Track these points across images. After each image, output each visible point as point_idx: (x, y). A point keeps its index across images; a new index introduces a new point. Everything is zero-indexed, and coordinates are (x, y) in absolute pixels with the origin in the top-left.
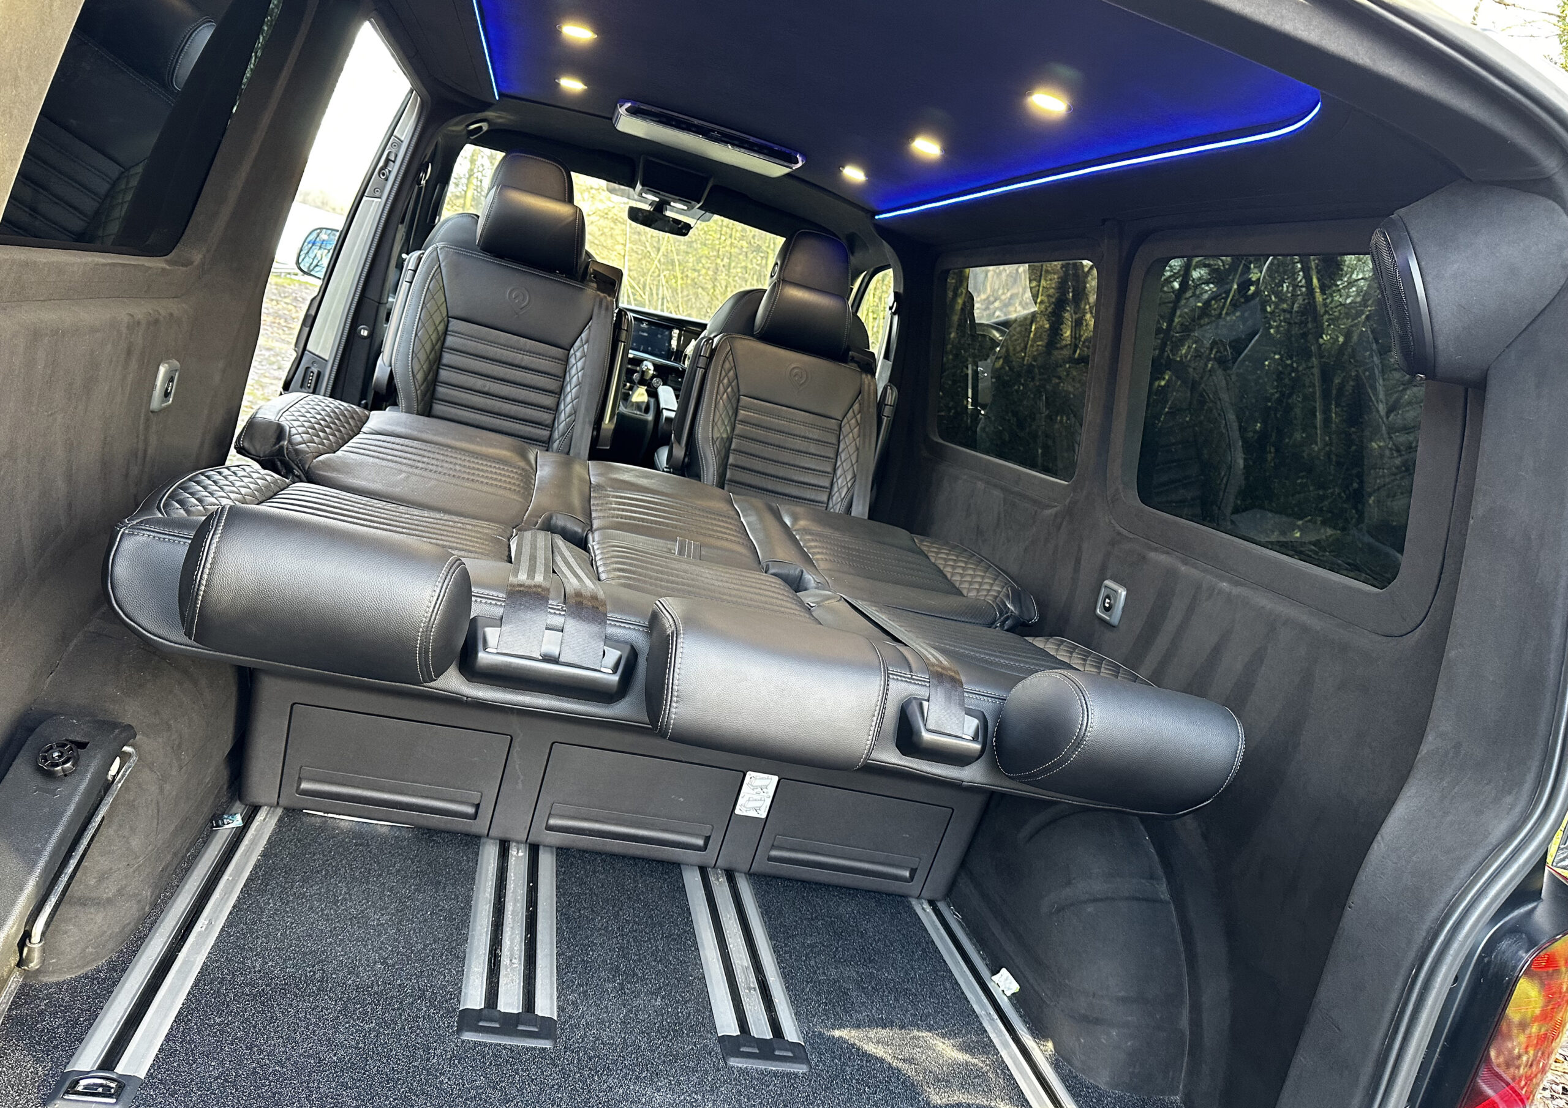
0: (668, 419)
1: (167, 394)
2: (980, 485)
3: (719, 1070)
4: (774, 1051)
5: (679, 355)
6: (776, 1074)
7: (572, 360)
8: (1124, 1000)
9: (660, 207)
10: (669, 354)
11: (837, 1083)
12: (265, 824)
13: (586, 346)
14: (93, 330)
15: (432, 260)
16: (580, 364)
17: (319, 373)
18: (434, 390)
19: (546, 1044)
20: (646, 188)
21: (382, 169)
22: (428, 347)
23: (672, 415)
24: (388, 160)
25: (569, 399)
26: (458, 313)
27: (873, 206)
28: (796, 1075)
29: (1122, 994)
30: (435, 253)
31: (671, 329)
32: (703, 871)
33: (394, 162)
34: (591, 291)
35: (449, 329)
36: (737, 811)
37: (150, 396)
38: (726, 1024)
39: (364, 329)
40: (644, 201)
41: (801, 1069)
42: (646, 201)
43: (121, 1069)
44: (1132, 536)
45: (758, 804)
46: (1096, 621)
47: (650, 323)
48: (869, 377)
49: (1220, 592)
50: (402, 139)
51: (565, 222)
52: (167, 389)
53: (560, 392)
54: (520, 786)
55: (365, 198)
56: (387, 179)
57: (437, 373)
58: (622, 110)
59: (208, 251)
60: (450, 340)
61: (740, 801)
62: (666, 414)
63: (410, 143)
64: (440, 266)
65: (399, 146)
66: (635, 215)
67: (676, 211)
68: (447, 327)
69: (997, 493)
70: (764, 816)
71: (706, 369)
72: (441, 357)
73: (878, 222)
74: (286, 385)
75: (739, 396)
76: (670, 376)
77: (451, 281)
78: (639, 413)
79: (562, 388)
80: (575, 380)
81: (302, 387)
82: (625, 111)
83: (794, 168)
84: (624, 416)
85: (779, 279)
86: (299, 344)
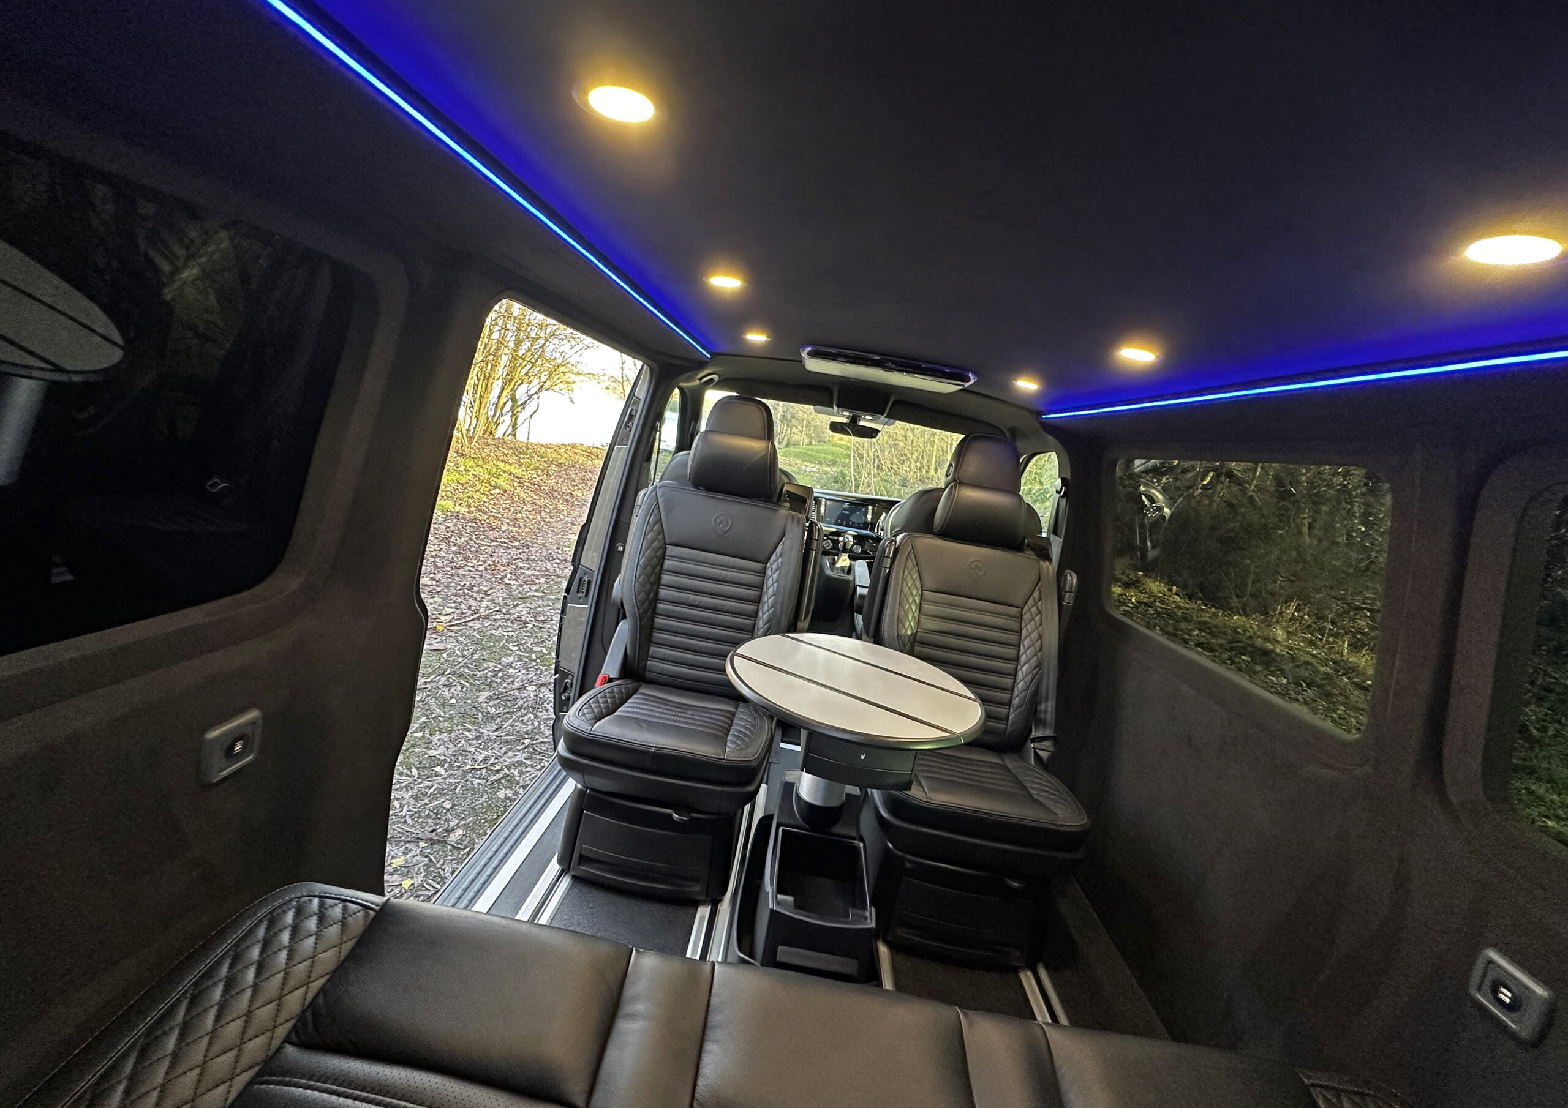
0: (862, 597)
5: (872, 526)
7: (769, 572)
9: (854, 420)
10: (865, 526)
13: (780, 560)
15: (651, 499)
16: (775, 576)
17: (589, 582)
18: (655, 607)
20: (841, 409)
21: (628, 422)
22: (649, 568)
23: (865, 591)
26: (674, 540)
27: (1043, 408)
30: (654, 492)
31: (866, 506)
33: (636, 415)
34: (784, 512)
35: (667, 554)
39: (619, 544)
42: (844, 418)
47: (851, 504)
48: (1047, 563)
50: (641, 397)
51: (759, 457)
53: (758, 601)
55: (616, 446)
56: (630, 430)
57: (657, 593)
58: (804, 355)
59: (327, 563)
60: (668, 563)
62: (860, 591)
63: (645, 400)
64: (658, 503)
65: (639, 403)
66: (835, 427)
67: (866, 421)
68: (665, 552)
71: (890, 568)
72: (660, 578)
73: (1044, 420)
74: (568, 591)
75: (922, 590)
76: (867, 543)
77: (667, 516)
78: (842, 575)
79: (760, 597)
80: (771, 590)
81: (578, 592)
82: (808, 354)
83: (967, 385)
84: (830, 578)
85: (954, 480)
86: (576, 559)
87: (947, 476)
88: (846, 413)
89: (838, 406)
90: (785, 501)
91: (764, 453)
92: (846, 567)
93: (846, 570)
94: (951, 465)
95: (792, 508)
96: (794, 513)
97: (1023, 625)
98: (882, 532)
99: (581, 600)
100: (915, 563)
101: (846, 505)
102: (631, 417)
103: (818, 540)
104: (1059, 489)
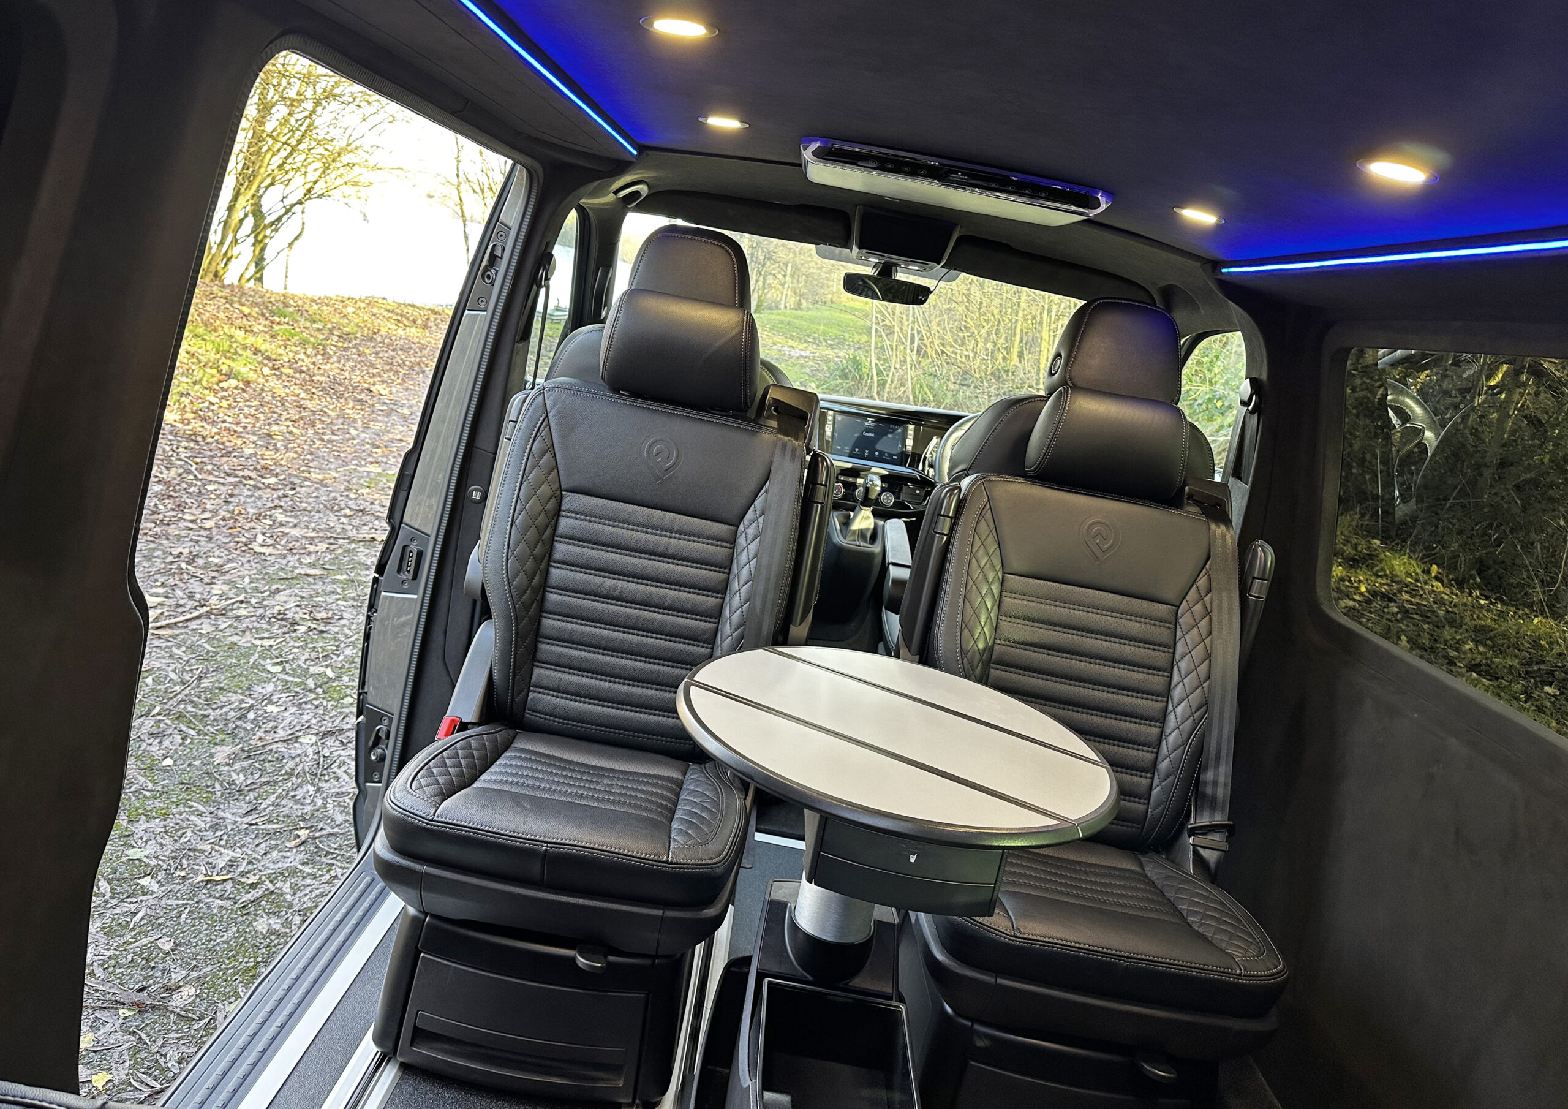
0: (899, 583)
5: (915, 458)
7: (742, 541)
9: (886, 271)
10: (903, 458)
13: (761, 520)
15: (535, 410)
16: (753, 547)
17: (420, 553)
18: (543, 597)
20: (865, 251)
21: (486, 270)
22: (532, 533)
23: (905, 574)
24: (493, 257)
25: (736, 599)
26: (574, 482)
30: (541, 397)
31: (903, 424)
33: (500, 259)
34: (769, 434)
35: (563, 508)
39: (477, 490)
40: (863, 261)
42: (867, 265)
47: (879, 420)
48: (1223, 528)
50: (511, 225)
51: (726, 337)
53: (722, 589)
55: (467, 312)
56: (493, 282)
57: (547, 573)
58: (807, 154)
60: (566, 524)
62: (894, 572)
63: (519, 230)
64: (547, 416)
65: (507, 237)
66: (854, 284)
67: (907, 274)
68: (560, 504)
71: (950, 535)
72: (551, 549)
73: (1223, 278)
74: (381, 568)
75: (1004, 573)
76: (904, 488)
77: (564, 438)
78: (862, 544)
79: (727, 583)
80: (745, 573)
81: (399, 571)
82: (814, 153)
83: (1093, 213)
84: (840, 550)
85: (1063, 382)
86: (396, 513)
87: (1051, 374)
88: (873, 260)
89: (860, 248)
90: (771, 417)
91: (735, 332)
92: (868, 529)
93: (869, 535)
94: (1058, 355)
95: (782, 430)
96: (787, 438)
97: (1179, 634)
98: (931, 470)
99: (406, 586)
100: (992, 526)
101: (870, 423)
102: (493, 259)
103: (825, 485)
104: (1246, 399)
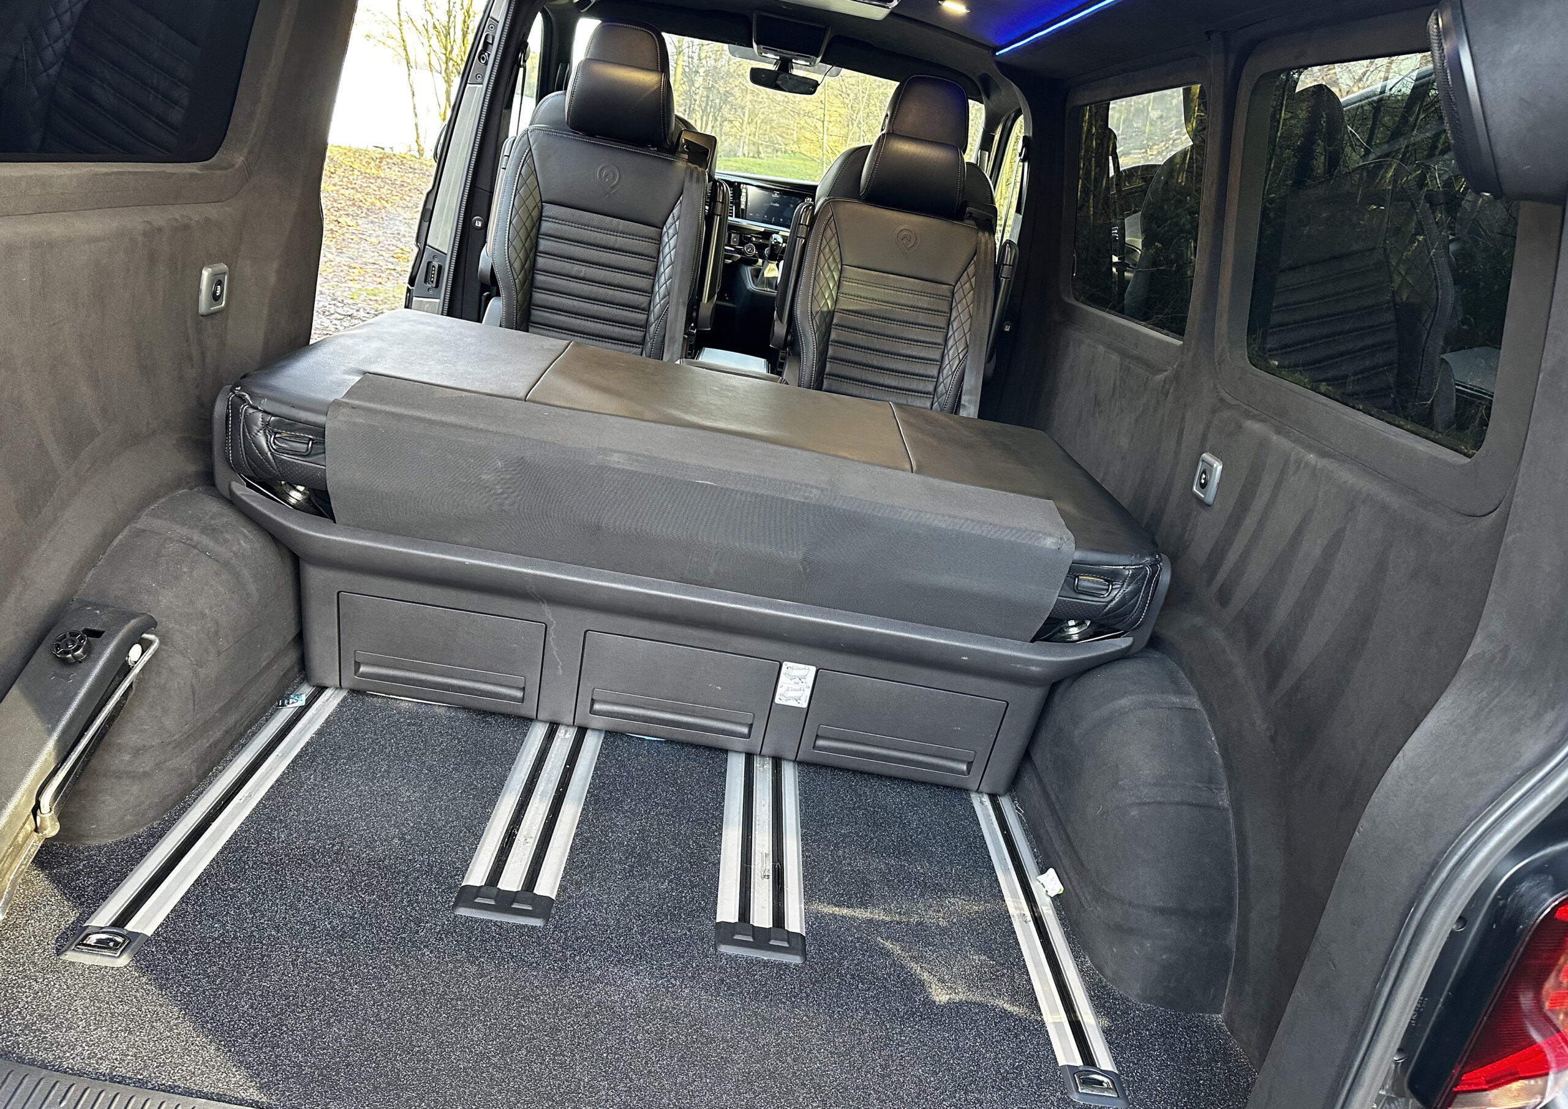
1: (216, 298)
2: (1101, 349)
3: (707, 956)
4: (770, 940)
6: (766, 964)
7: (665, 239)
8: (1162, 911)
9: (785, 65)
11: (829, 977)
12: (329, 702)
13: (677, 223)
14: (92, 240)
15: (523, 145)
16: (672, 242)
17: (440, 267)
18: (533, 278)
19: (538, 923)
20: (762, 47)
21: (481, 53)
22: (522, 234)
24: (486, 44)
25: (662, 280)
26: (551, 197)
27: (993, 42)
28: (787, 966)
29: (1160, 904)
30: (526, 137)
31: (802, 196)
32: (749, 757)
33: (492, 44)
34: (681, 164)
35: (544, 215)
36: (777, 701)
37: (198, 300)
38: (727, 911)
39: (478, 220)
40: (765, 60)
41: (796, 960)
42: (769, 63)
43: (130, 927)
44: (1233, 402)
45: (799, 694)
46: (1194, 500)
47: (782, 193)
48: (987, 234)
49: (1307, 465)
50: (498, 21)
51: (649, 93)
52: (215, 293)
53: (654, 274)
54: (560, 672)
55: (468, 85)
56: (486, 64)
57: (535, 261)
59: (250, 152)
60: (546, 226)
61: (779, 691)
63: (505, 23)
64: (530, 150)
65: (496, 28)
66: (758, 77)
67: (800, 69)
68: (541, 212)
69: (1115, 357)
70: (805, 705)
71: (806, 239)
72: (537, 243)
73: (998, 59)
74: (412, 281)
75: (842, 265)
77: (542, 165)
79: (657, 269)
80: (667, 260)
81: (425, 282)
83: (891, 5)
84: (753, 294)
85: (888, 133)
86: (422, 237)
88: (772, 55)
89: (759, 44)
90: (684, 152)
91: (655, 87)
92: (774, 278)
94: (887, 115)
95: (689, 161)
96: (693, 166)
97: (954, 304)
99: (431, 292)
100: (835, 231)
102: (486, 45)
